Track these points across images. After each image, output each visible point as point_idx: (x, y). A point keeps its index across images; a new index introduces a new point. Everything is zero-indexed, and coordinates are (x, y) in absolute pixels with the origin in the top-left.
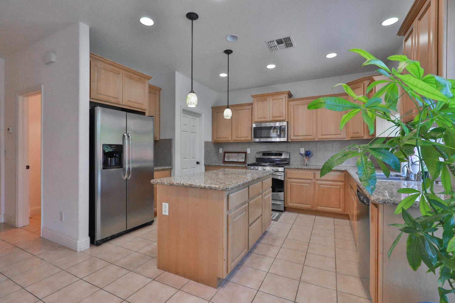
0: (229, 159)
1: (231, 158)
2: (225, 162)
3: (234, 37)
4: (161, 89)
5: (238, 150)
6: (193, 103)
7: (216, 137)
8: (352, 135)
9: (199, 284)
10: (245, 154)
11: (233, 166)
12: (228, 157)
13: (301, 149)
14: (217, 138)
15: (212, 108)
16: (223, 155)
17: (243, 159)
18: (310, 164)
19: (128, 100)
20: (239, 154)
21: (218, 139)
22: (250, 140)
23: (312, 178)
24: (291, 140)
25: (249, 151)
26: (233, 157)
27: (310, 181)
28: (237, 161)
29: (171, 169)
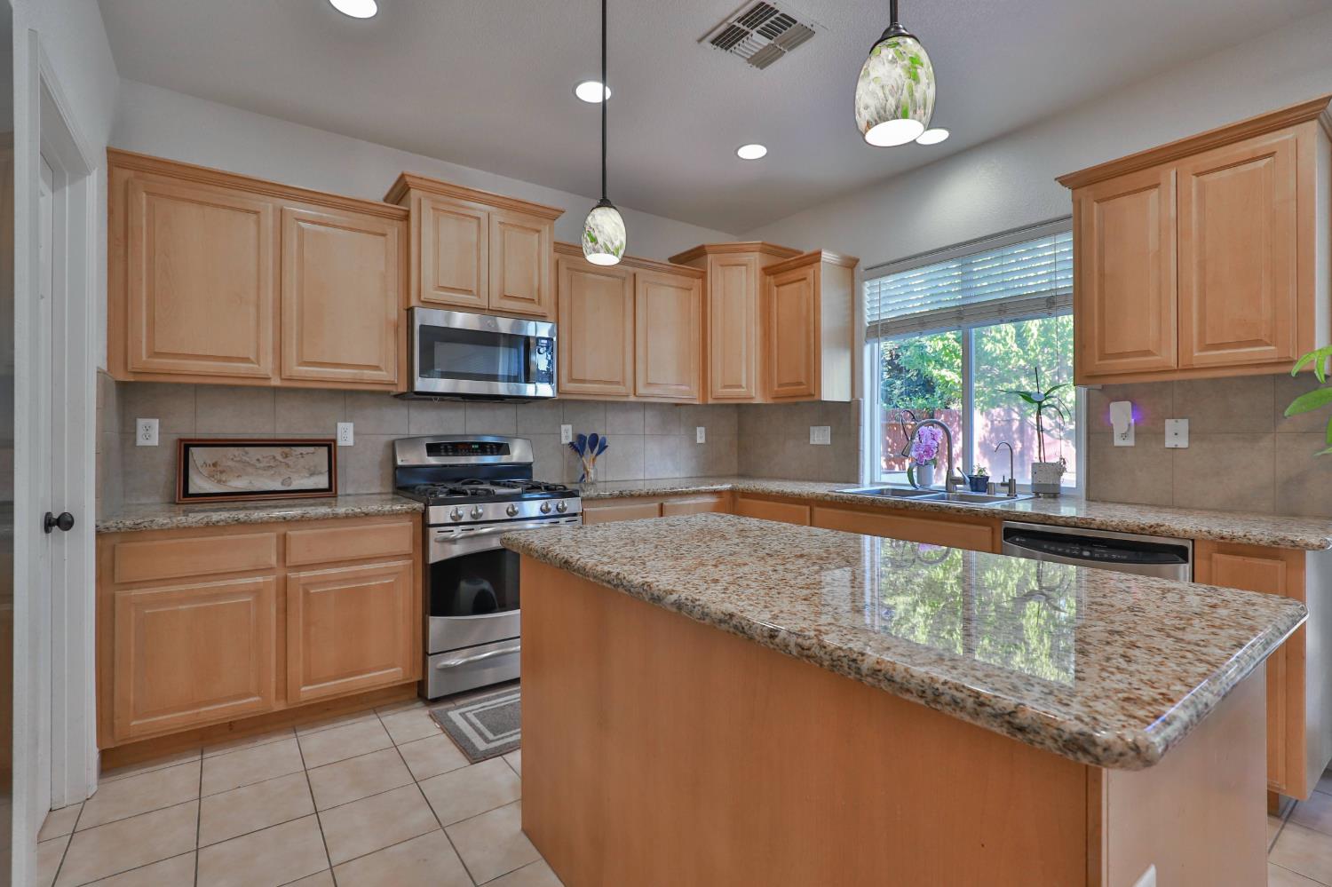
0: (223, 477)
1: (238, 476)
2: (188, 498)
5: (281, 432)
7: (150, 346)
8: (719, 391)
10: (326, 449)
12: (217, 471)
14: (156, 354)
17: (320, 473)
22: (391, 384)
24: (560, 394)
28: (278, 488)
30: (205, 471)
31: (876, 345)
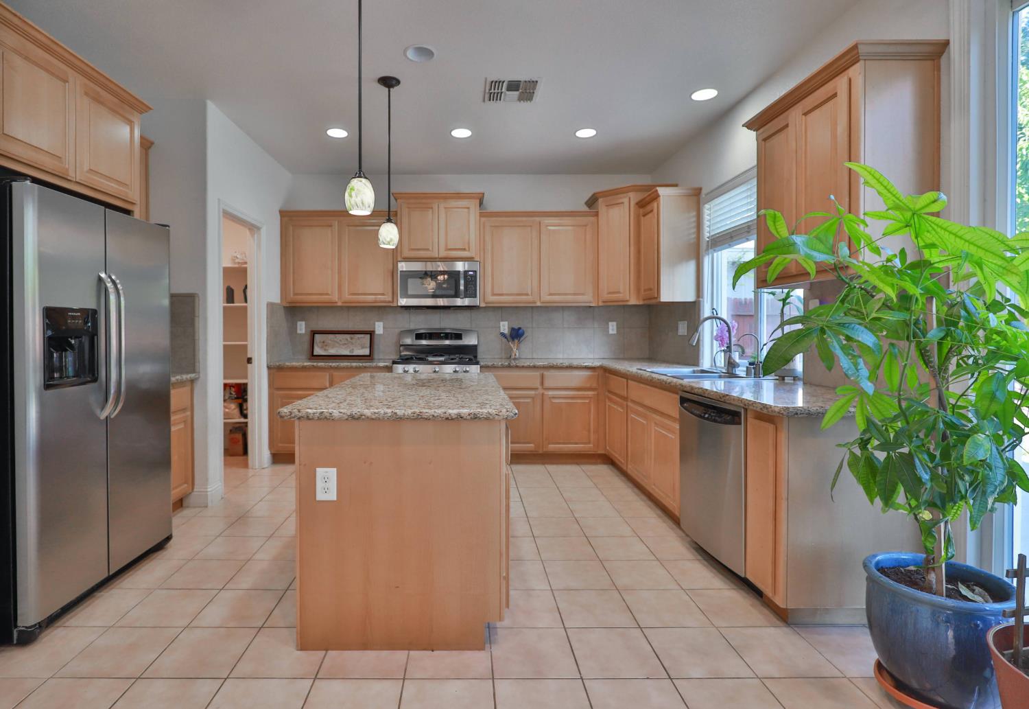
0: (327, 348)
1: (333, 348)
2: (313, 357)
3: (425, 52)
4: (152, 143)
5: (351, 327)
6: (367, 206)
7: (294, 291)
8: (605, 296)
9: (436, 653)
10: (369, 336)
11: (352, 367)
12: (324, 345)
13: (502, 323)
14: (295, 294)
15: (283, 214)
16: (307, 339)
17: (366, 347)
18: (522, 357)
19: (90, 170)
20: (352, 336)
21: (299, 298)
22: (389, 302)
23: (538, 385)
24: (486, 303)
25: (379, 328)
26: (337, 345)
27: (532, 392)
28: (349, 354)
29: (192, 381)
30: (320, 345)
31: (715, 254)
